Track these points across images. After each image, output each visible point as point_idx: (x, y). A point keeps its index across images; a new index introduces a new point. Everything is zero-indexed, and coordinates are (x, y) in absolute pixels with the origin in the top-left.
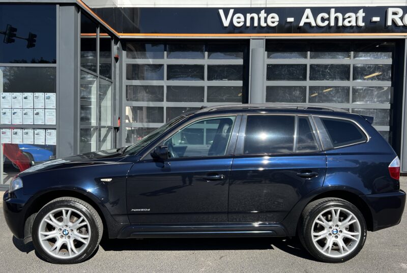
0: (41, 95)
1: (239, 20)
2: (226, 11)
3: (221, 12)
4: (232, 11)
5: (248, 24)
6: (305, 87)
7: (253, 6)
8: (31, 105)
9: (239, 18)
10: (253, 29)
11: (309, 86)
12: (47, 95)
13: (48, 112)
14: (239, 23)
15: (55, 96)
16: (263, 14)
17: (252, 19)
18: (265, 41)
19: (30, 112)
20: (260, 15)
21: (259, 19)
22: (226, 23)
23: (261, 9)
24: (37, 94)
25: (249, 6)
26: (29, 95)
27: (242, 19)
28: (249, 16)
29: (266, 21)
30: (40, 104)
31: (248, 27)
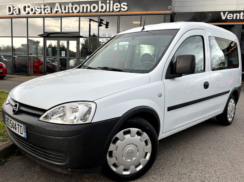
1: (230, 16)
2: (224, 12)
3: (222, 13)
4: (227, 13)
5: (234, 18)
7: (237, 10)
9: (230, 15)
10: (236, 20)
14: (230, 18)
16: (242, 14)
17: (237, 16)
18: (242, 25)
20: (240, 14)
21: (240, 16)
22: (224, 18)
23: (242, 11)
25: (235, 10)
27: (232, 16)
28: (235, 15)
29: (243, 17)
31: (234, 19)
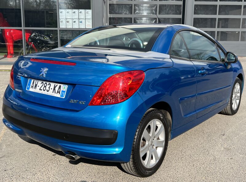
0: (83, 11)
6: (217, 5)
8: (77, 17)
11: (219, 5)
12: (87, 11)
13: (87, 21)
15: (91, 11)
19: (77, 21)
24: (81, 10)
26: (76, 11)
30: (82, 16)
